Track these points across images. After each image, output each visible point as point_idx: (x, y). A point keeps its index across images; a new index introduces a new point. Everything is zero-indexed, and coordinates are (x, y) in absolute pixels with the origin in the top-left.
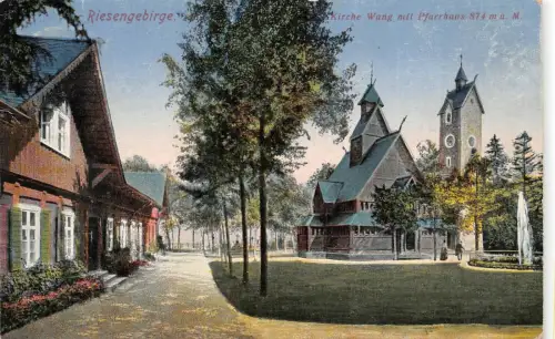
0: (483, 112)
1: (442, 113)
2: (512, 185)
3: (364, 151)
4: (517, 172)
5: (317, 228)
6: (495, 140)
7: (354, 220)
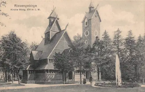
0: (100, 21)
1: (83, 22)
2: (113, 52)
3: (50, 38)
4: (115, 46)
5: (31, 71)
6: (105, 33)
7: (46, 67)
